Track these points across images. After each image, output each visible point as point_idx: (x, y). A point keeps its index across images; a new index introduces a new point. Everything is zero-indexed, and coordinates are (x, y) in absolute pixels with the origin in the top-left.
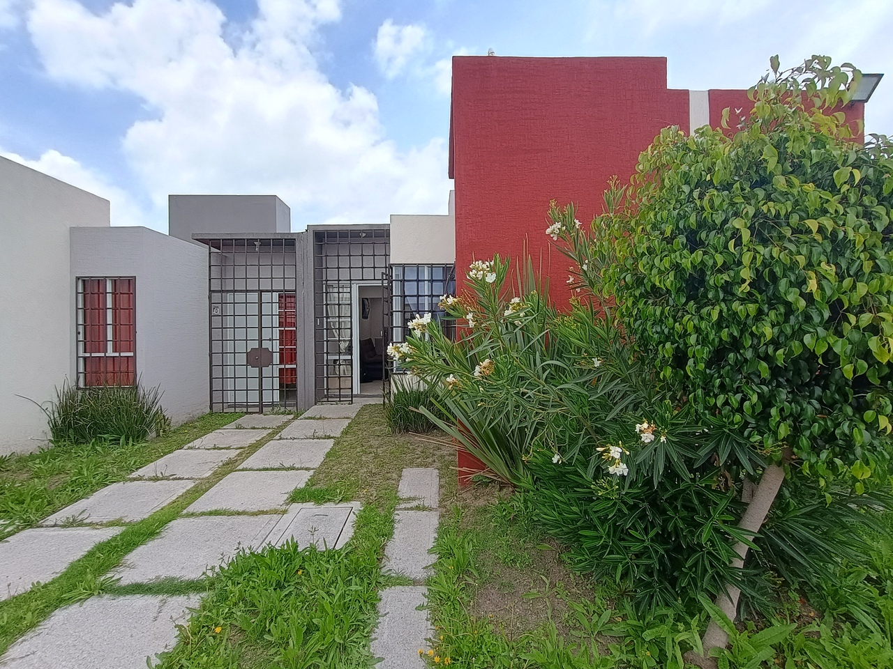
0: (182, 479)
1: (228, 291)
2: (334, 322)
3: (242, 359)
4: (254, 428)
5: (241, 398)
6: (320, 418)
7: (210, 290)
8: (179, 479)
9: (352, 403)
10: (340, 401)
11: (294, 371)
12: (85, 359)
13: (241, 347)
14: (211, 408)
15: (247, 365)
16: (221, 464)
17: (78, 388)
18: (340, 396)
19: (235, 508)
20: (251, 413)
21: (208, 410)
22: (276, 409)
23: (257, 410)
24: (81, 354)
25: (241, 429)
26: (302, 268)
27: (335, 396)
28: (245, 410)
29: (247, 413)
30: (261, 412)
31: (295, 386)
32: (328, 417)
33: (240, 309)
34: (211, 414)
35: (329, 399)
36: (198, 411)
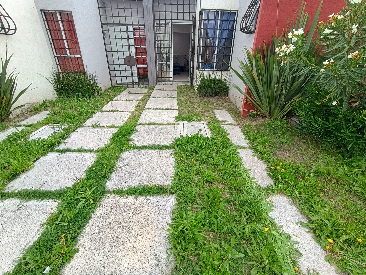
0: (124, 112)
1: (111, 24)
2: (164, 44)
3: (122, 61)
4: (136, 93)
5: (124, 80)
6: (163, 90)
7: (101, 23)
8: (122, 112)
9: (172, 84)
10: (167, 83)
11: (146, 68)
12: (58, 57)
13: (121, 55)
14: (112, 84)
15: (125, 65)
16: (135, 106)
17: (59, 72)
18: (167, 81)
19: (157, 122)
20: (129, 87)
21: (111, 85)
22: (140, 86)
23: (132, 86)
24: (55, 55)
25: (130, 93)
26: (147, 11)
27: (165, 81)
28: (127, 86)
29: (127, 87)
30: (133, 87)
31: (147, 75)
32: (167, 89)
33: (118, 35)
34: (112, 87)
35: (163, 82)
36: (108, 85)
